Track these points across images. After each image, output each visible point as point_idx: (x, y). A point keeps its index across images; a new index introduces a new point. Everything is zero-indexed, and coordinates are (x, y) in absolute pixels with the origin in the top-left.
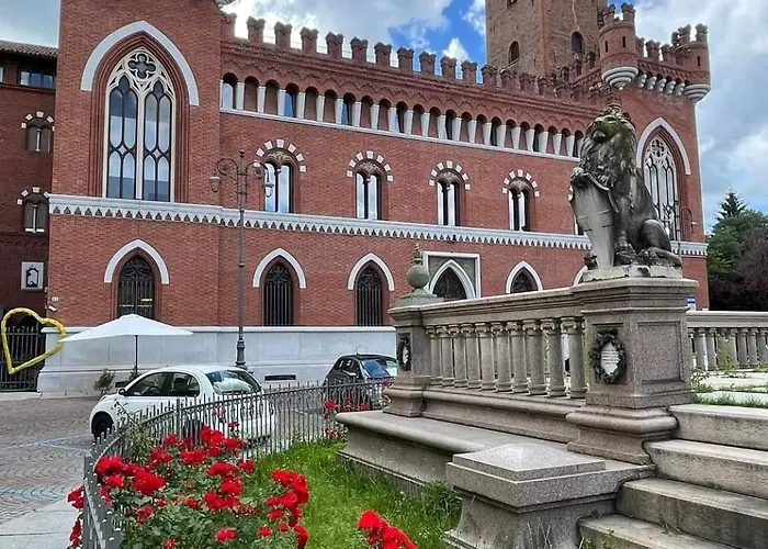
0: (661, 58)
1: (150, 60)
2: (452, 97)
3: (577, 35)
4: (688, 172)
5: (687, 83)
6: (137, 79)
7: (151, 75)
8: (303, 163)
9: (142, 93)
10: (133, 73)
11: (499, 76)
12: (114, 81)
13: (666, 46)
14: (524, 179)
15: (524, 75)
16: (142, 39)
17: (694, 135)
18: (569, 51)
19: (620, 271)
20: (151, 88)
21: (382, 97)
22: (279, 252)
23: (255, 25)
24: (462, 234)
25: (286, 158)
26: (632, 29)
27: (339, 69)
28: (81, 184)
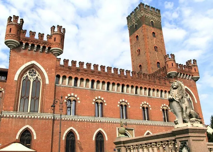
0: (184, 69)
1: (35, 71)
2: (123, 80)
3: (158, 63)
4: (196, 102)
5: (192, 76)
6: (31, 77)
7: (35, 76)
8: (79, 100)
9: (32, 81)
10: (30, 75)
11: (137, 74)
12: (24, 77)
13: (185, 65)
14: (146, 104)
15: (144, 74)
16: (33, 66)
17: (197, 90)
18: (157, 67)
19: (185, 124)
20: (35, 79)
21: (103, 80)
22: (71, 128)
23: (66, 61)
24: (128, 121)
25: (74, 98)
26: (174, 61)
27: (90, 73)
28: (11, 108)
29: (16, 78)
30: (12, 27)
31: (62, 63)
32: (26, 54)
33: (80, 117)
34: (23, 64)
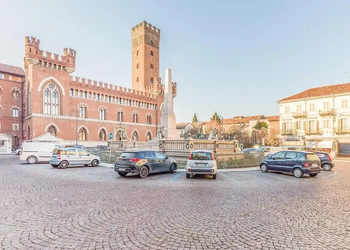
2: (121, 95)
3: (152, 78)
6: (50, 89)
7: (54, 88)
8: (88, 108)
9: (52, 92)
10: (50, 87)
12: (45, 89)
14: (136, 112)
16: (52, 80)
18: (150, 82)
20: (54, 91)
21: (106, 94)
22: (83, 126)
23: (77, 78)
24: (122, 123)
25: (84, 106)
26: (160, 83)
27: (96, 88)
28: (39, 111)
29: (39, 90)
30: (31, 47)
31: (74, 79)
32: (44, 71)
33: (88, 119)
34: (44, 79)
